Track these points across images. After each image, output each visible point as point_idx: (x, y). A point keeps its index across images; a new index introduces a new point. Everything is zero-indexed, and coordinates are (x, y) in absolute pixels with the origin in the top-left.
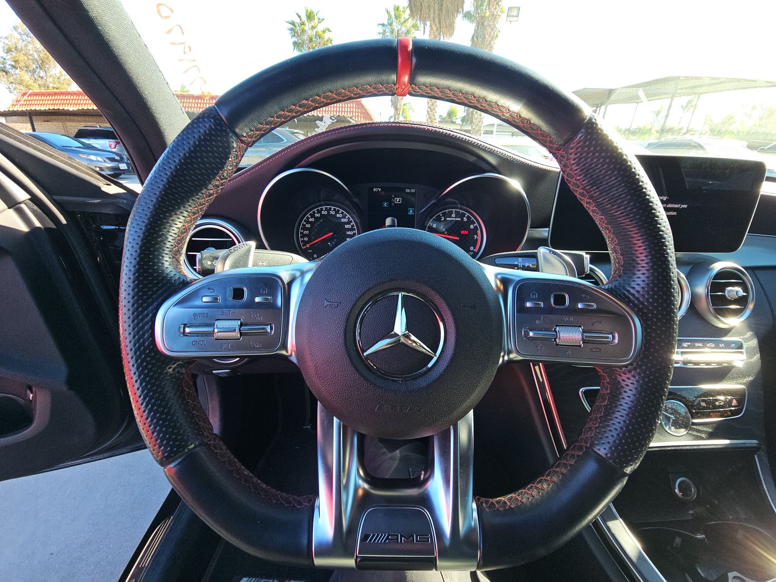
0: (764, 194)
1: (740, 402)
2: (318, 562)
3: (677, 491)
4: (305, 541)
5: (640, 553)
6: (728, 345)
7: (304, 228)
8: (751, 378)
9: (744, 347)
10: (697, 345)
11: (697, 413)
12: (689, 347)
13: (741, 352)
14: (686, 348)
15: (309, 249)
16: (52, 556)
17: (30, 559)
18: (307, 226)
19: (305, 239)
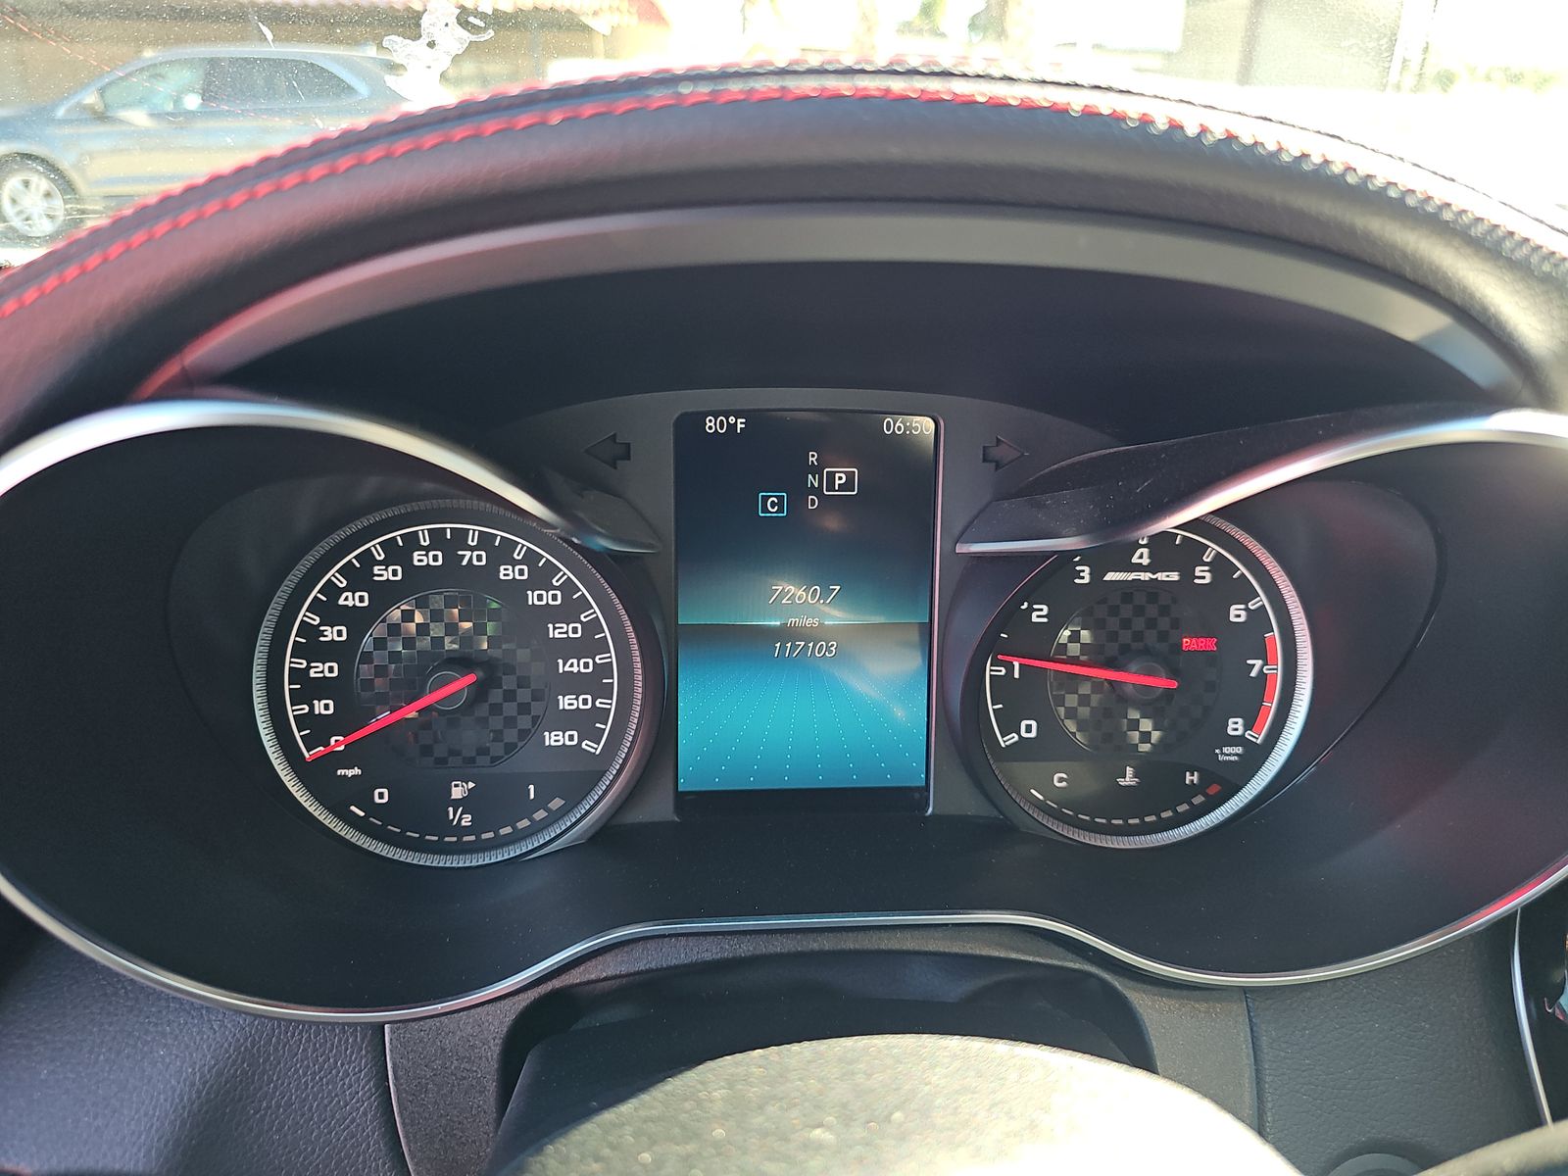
7: (314, 649)
15: (350, 755)
18: (330, 634)
19: (319, 707)
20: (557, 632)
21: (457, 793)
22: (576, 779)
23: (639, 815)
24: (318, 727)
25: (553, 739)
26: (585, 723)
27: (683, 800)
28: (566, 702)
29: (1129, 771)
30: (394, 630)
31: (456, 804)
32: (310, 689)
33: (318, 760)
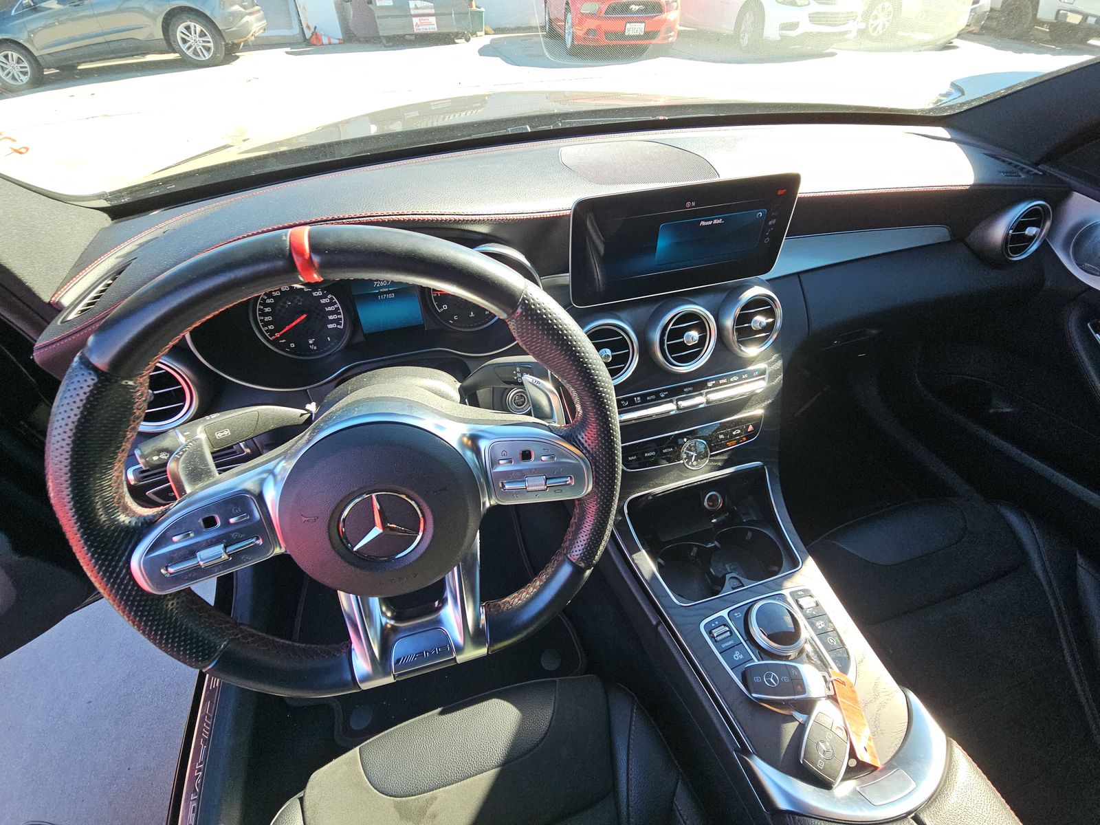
0: (803, 195)
1: (756, 427)
2: (365, 686)
3: (706, 504)
4: (349, 677)
5: (654, 574)
6: (751, 375)
7: (264, 314)
8: (770, 401)
9: (767, 372)
10: (721, 382)
11: (715, 446)
12: (714, 386)
13: (763, 379)
14: (711, 387)
15: (282, 337)
16: (91, 704)
17: (63, 717)
18: (267, 310)
19: (270, 327)
20: (323, 301)
21: (311, 342)
22: (338, 334)
23: (356, 341)
24: (272, 333)
25: (330, 326)
26: (337, 321)
27: (365, 335)
28: (331, 317)
29: (472, 313)
30: (282, 307)
31: (311, 344)
32: (266, 324)
33: (274, 340)
